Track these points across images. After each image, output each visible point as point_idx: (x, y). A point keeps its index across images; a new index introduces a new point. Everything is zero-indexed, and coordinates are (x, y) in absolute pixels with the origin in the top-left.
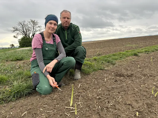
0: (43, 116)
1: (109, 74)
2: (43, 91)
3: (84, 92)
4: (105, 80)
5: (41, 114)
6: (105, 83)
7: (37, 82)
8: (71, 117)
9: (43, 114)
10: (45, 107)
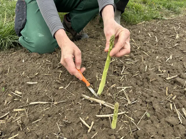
0: (17, 116)
1: (181, 27)
2: (33, 46)
3: (133, 59)
4: (177, 37)
5: (13, 109)
6: (177, 42)
7: (20, 22)
8: (98, 138)
9: (17, 110)
10: (33, 85)
